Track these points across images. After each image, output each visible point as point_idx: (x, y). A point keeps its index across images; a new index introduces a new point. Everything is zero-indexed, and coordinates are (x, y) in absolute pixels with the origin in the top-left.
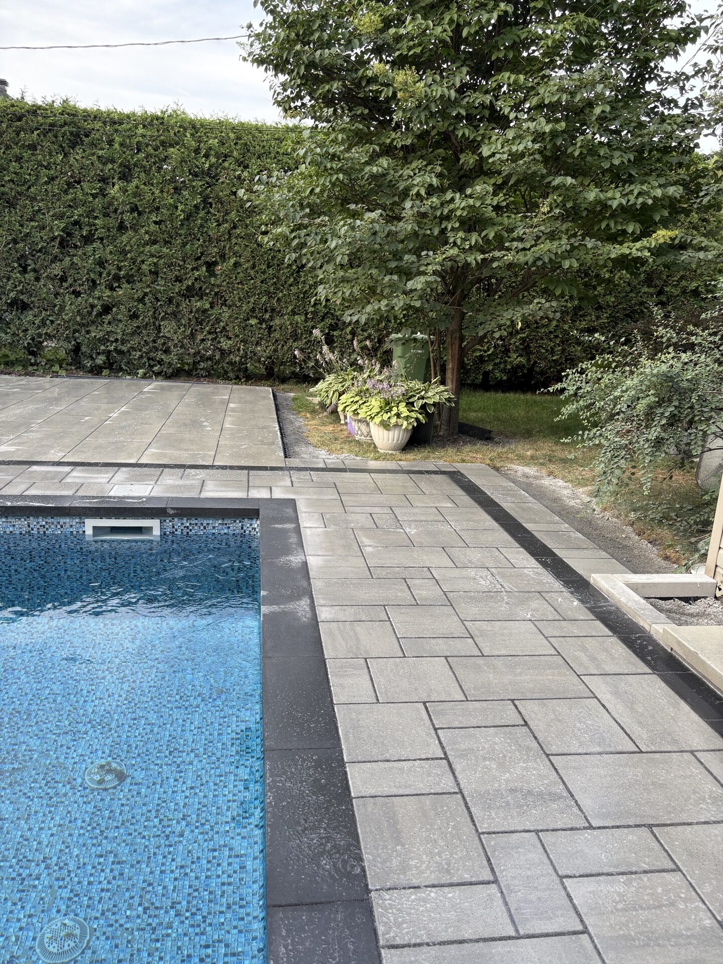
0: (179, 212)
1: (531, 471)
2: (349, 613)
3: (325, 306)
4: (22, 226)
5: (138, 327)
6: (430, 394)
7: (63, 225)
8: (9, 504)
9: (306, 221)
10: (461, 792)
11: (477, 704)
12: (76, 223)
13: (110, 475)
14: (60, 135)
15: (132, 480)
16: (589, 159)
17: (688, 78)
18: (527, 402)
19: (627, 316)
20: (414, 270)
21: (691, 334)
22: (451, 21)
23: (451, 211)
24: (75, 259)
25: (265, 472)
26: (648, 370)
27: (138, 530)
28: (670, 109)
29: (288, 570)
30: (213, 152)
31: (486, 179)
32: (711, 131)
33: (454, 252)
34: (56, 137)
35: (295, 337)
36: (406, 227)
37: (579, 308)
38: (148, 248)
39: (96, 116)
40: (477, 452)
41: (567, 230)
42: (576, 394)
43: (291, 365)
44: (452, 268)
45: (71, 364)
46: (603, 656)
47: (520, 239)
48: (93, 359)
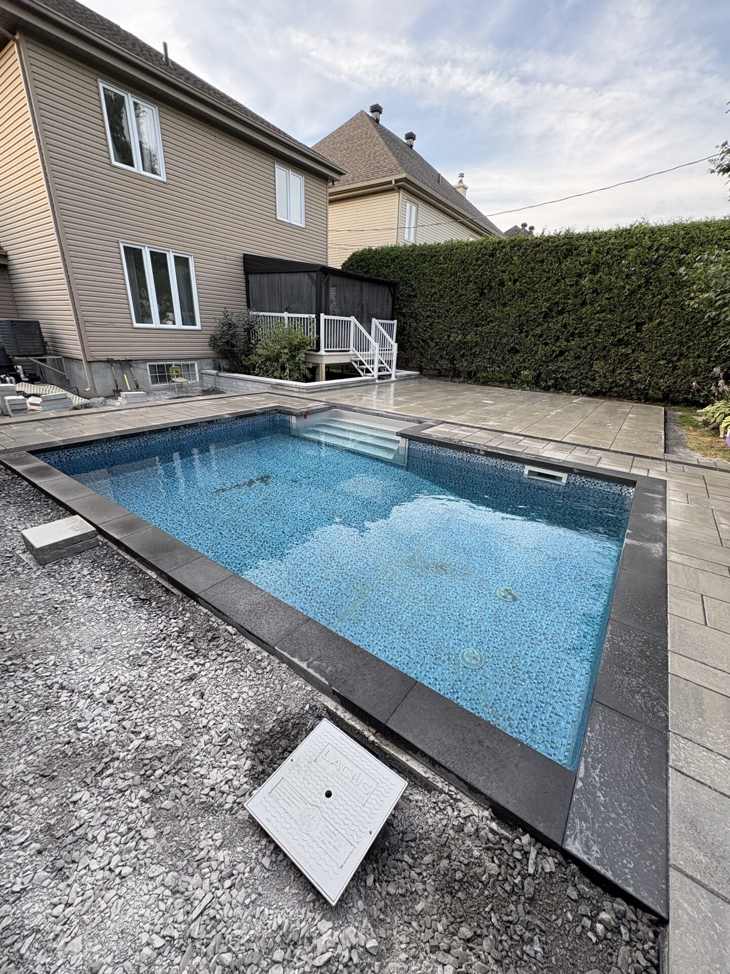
0: (626, 290)
2: (695, 563)
4: (526, 307)
5: (579, 364)
7: (548, 305)
8: (489, 450)
12: (557, 303)
13: (544, 445)
14: (560, 252)
15: (555, 449)
24: (551, 324)
25: (646, 460)
27: (554, 477)
29: (651, 523)
30: (663, 247)
34: (557, 253)
35: (695, 374)
38: (598, 315)
43: (685, 393)
45: (534, 384)
48: (547, 382)
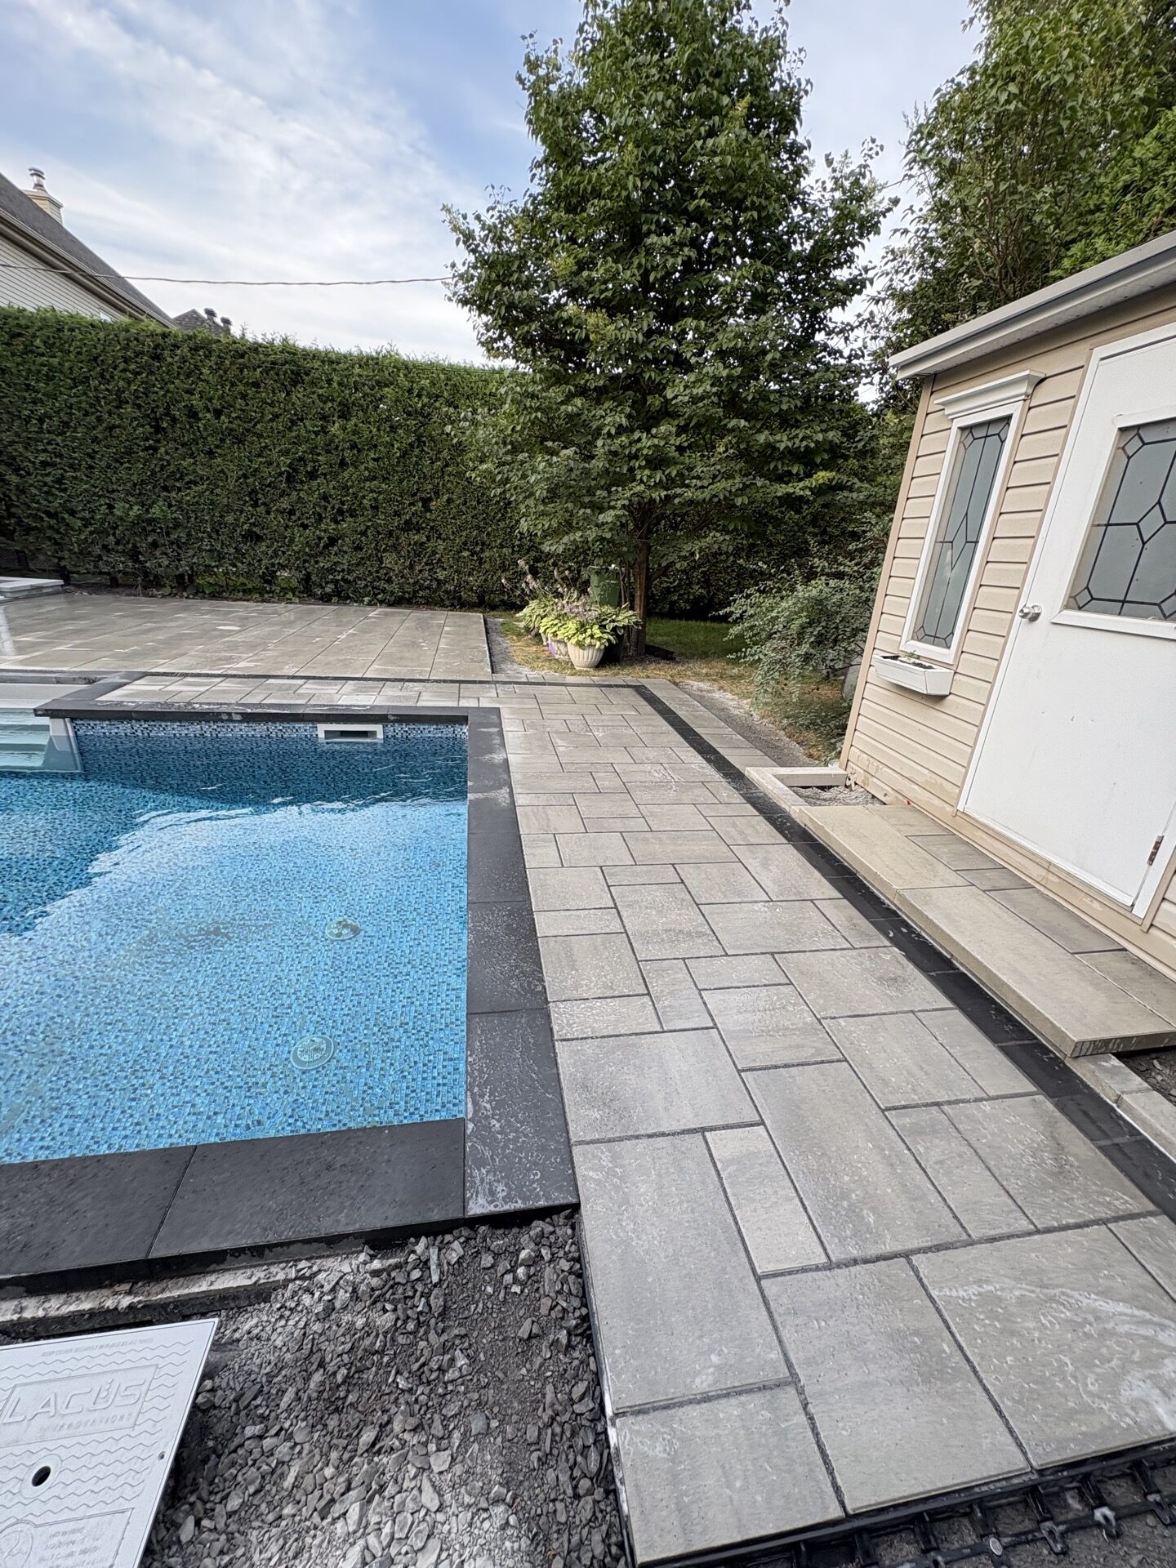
0: (395, 450)
1: (705, 685)
2: (541, 800)
3: (530, 540)
4: (251, 461)
5: (362, 558)
6: (620, 618)
7: (288, 461)
8: (249, 711)
9: (509, 458)
10: (626, 932)
11: (644, 868)
12: (301, 459)
13: (339, 687)
14: (281, 373)
15: (357, 691)
16: (761, 403)
17: (852, 329)
18: (706, 628)
19: (794, 553)
20: (606, 505)
21: (841, 564)
22: (640, 266)
23: (638, 450)
24: (302, 494)
25: (474, 685)
26: (800, 594)
27: (364, 734)
28: (835, 359)
29: (492, 766)
30: (425, 393)
31: (671, 420)
32: (869, 380)
33: (641, 488)
34: (278, 374)
35: (504, 569)
36: (598, 464)
37: (753, 545)
38: (368, 484)
39: (314, 355)
40: (660, 670)
41: (741, 470)
42: (741, 617)
43: (500, 594)
44: (639, 503)
45: (303, 592)
46: (749, 831)
47: (698, 478)
48: (323, 588)
